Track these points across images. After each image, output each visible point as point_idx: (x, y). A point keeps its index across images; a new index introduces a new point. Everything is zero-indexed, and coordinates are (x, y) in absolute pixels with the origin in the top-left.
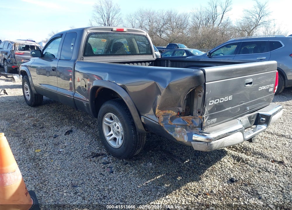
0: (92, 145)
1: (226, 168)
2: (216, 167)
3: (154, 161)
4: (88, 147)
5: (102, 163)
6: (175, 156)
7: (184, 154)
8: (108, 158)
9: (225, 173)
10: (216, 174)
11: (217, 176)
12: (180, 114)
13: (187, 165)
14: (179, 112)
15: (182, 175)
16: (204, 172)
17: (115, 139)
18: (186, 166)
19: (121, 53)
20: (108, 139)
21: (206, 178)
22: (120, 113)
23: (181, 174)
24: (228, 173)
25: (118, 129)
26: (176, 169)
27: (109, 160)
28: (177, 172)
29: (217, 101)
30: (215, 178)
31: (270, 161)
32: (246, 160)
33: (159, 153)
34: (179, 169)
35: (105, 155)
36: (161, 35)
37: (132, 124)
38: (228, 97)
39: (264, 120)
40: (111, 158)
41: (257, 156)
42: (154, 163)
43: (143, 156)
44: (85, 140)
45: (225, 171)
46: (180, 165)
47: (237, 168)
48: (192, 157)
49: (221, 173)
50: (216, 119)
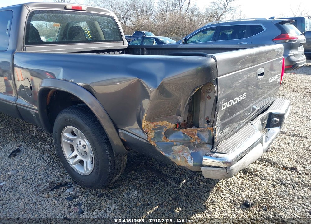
0: (50, 170)
1: (234, 185)
2: (221, 186)
3: (140, 187)
4: (43, 174)
5: (66, 199)
6: (166, 175)
7: (177, 170)
8: (74, 189)
9: (235, 194)
10: (223, 196)
11: (226, 199)
12: (180, 126)
13: (184, 187)
14: (178, 123)
15: (180, 203)
16: (208, 196)
17: (81, 162)
18: (183, 189)
19: (80, 39)
20: (71, 162)
21: (213, 205)
22: (86, 127)
23: (178, 202)
24: (238, 192)
25: (85, 148)
26: (170, 195)
27: (76, 193)
28: (173, 199)
29: (230, 103)
30: (223, 203)
31: (281, 168)
32: (254, 172)
33: (144, 172)
34: (175, 195)
35: (69, 185)
36: (125, 23)
37: (105, 142)
38: (241, 96)
39: (277, 121)
40: (78, 189)
41: (264, 163)
42: (139, 190)
43: (123, 180)
44: (38, 164)
45: (233, 191)
46: (176, 188)
47: (247, 184)
48: (188, 174)
49: (230, 195)
50: (228, 129)
